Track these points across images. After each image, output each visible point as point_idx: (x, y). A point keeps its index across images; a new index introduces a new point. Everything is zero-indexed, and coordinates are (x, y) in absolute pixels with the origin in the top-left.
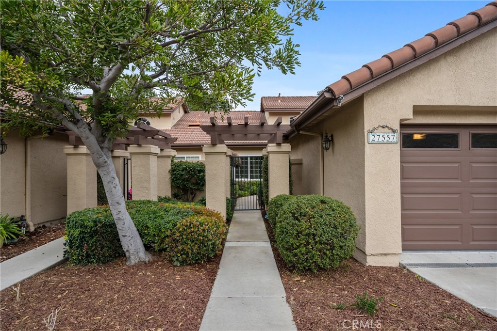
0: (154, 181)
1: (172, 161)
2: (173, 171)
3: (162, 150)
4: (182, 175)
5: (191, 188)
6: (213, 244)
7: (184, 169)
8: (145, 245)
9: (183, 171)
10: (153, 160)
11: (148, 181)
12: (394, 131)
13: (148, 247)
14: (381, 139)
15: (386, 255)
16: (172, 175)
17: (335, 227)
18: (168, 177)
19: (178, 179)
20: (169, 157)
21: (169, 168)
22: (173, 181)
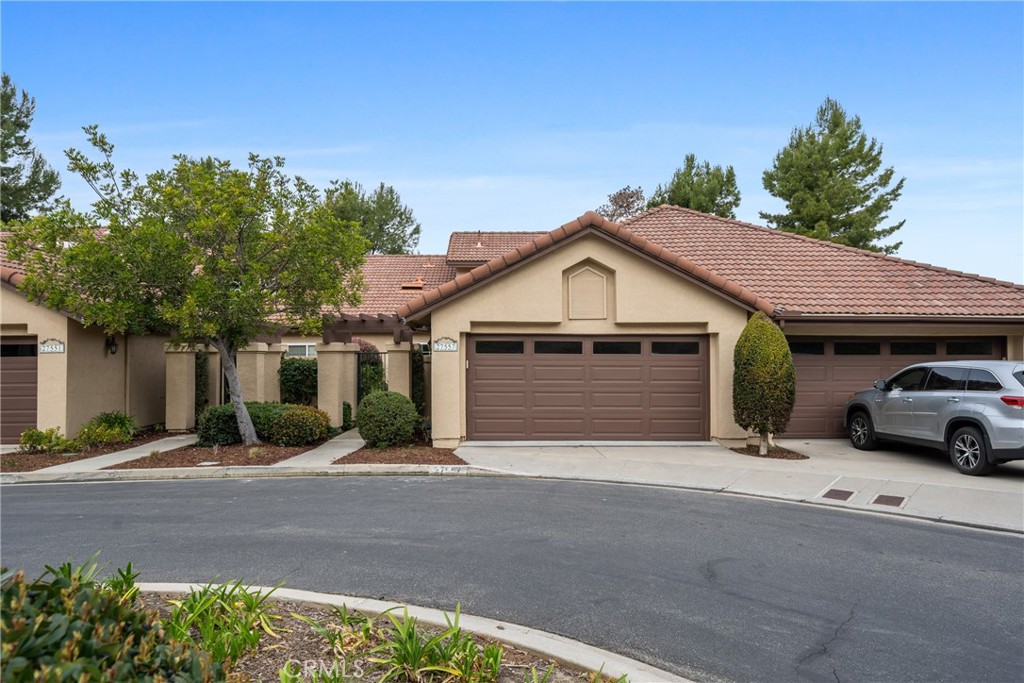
0: (260, 381)
1: (282, 358)
2: (283, 371)
3: (269, 345)
4: (294, 376)
5: (306, 393)
6: (311, 430)
7: (297, 369)
8: (257, 432)
9: (295, 371)
10: (260, 360)
11: (255, 382)
12: (455, 342)
13: (259, 436)
14: (444, 348)
15: (448, 439)
16: (282, 376)
17: (388, 411)
18: (276, 378)
19: (288, 381)
20: (278, 353)
21: (279, 366)
22: (283, 383)
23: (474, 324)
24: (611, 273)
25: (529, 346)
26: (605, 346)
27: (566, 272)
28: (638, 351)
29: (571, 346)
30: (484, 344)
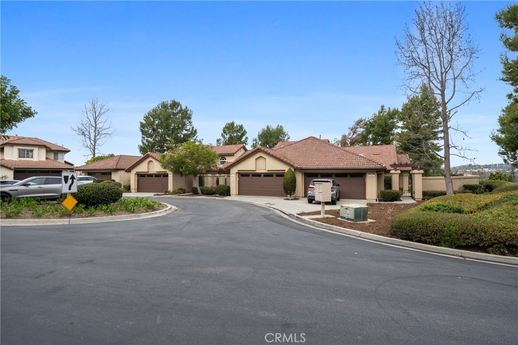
23: (239, 171)
24: (265, 159)
25: (251, 175)
26: (266, 175)
27: (256, 159)
28: (273, 176)
29: (259, 175)
30: (242, 175)
